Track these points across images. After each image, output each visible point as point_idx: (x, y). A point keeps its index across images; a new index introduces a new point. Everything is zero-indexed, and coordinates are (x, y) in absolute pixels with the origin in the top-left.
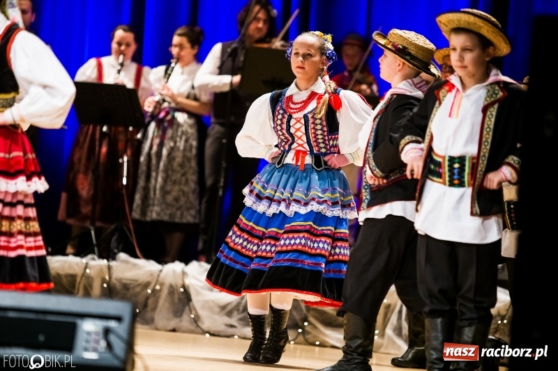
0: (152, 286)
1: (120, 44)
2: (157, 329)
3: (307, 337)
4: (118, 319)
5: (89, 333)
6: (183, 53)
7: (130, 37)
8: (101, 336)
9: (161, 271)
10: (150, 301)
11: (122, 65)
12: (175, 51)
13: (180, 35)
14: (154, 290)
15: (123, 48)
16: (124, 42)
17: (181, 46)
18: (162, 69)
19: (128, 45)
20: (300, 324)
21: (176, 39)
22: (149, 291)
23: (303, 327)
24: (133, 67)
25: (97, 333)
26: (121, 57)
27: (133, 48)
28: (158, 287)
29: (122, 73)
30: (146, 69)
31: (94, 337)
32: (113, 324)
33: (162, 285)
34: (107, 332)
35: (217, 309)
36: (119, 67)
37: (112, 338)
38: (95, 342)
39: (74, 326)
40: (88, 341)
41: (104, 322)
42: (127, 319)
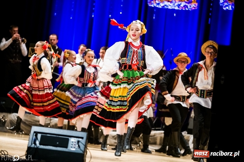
3: (140, 147)
4: (82, 138)
5: (73, 142)
7: (85, 48)
12: (101, 54)
16: (83, 50)
17: (103, 53)
20: (138, 143)
21: (101, 50)
23: (139, 144)
25: (75, 142)
31: (75, 143)
32: (80, 139)
34: (78, 142)
35: (112, 137)
37: (80, 144)
38: (75, 145)
39: (68, 140)
40: (72, 145)
41: (78, 139)
42: (85, 138)
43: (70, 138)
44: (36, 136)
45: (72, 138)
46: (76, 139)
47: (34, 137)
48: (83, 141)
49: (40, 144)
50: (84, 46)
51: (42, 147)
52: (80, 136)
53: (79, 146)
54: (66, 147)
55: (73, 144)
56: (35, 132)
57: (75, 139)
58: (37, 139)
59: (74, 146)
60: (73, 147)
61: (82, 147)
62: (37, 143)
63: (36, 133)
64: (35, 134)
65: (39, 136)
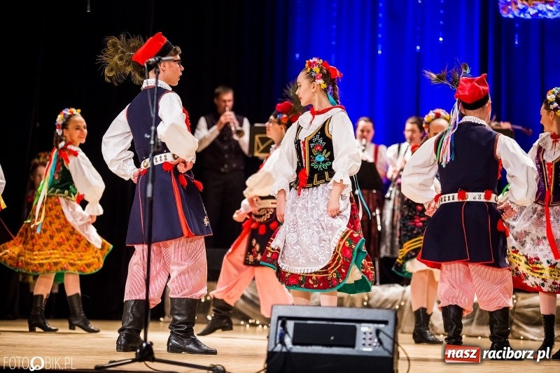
0: (398, 303)
1: (362, 131)
2: (403, 332)
4: (386, 322)
5: (365, 333)
6: (415, 135)
7: (370, 125)
8: (374, 334)
9: (404, 292)
10: (398, 314)
11: (365, 146)
12: (407, 134)
13: (412, 123)
14: (400, 306)
15: (365, 134)
16: (366, 130)
17: (413, 131)
18: (395, 147)
19: (368, 131)
21: (409, 126)
22: (397, 307)
24: (372, 147)
25: (371, 333)
26: (364, 141)
27: (372, 133)
28: (403, 303)
29: (365, 152)
30: (382, 148)
31: (370, 336)
32: (382, 326)
33: (405, 301)
34: (378, 332)
36: (363, 148)
37: (381, 336)
38: (370, 339)
39: (354, 329)
40: (364, 339)
41: (376, 326)
42: (391, 322)
43: (358, 325)
44: (284, 325)
45: (363, 324)
46: (371, 325)
47: (280, 328)
48: (388, 329)
49: (294, 343)
50: (366, 121)
51: (298, 349)
52: (381, 318)
53: (380, 341)
54: (354, 346)
55: (367, 338)
56: (280, 318)
57: (369, 327)
58: (287, 332)
59: (370, 342)
60: (366, 343)
61: (388, 343)
62: (288, 340)
63: (283, 320)
64: (280, 322)
65: (290, 325)
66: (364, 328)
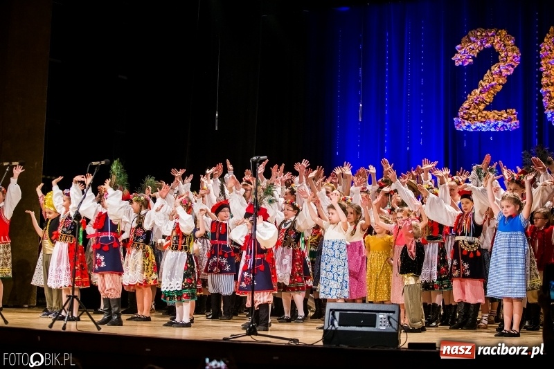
4: (393, 312)
5: (381, 318)
8: (387, 319)
31: (384, 320)
32: (391, 314)
34: (389, 318)
37: (391, 320)
38: (384, 322)
39: (375, 316)
40: (381, 322)
41: (388, 314)
42: (397, 312)
43: (377, 314)
44: (333, 314)
45: (380, 313)
47: (331, 316)
48: (395, 316)
49: (340, 325)
51: (342, 328)
52: (391, 310)
53: (390, 323)
54: (375, 326)
56: (331, 310)
58: (335, 318)
59: (384, 324)
60: (382, 325)
61: (395, 324)
62: (336, 323)
63: (333, 311)
64: (331, 312)
65: (337, 314)
66: (381, 316)
